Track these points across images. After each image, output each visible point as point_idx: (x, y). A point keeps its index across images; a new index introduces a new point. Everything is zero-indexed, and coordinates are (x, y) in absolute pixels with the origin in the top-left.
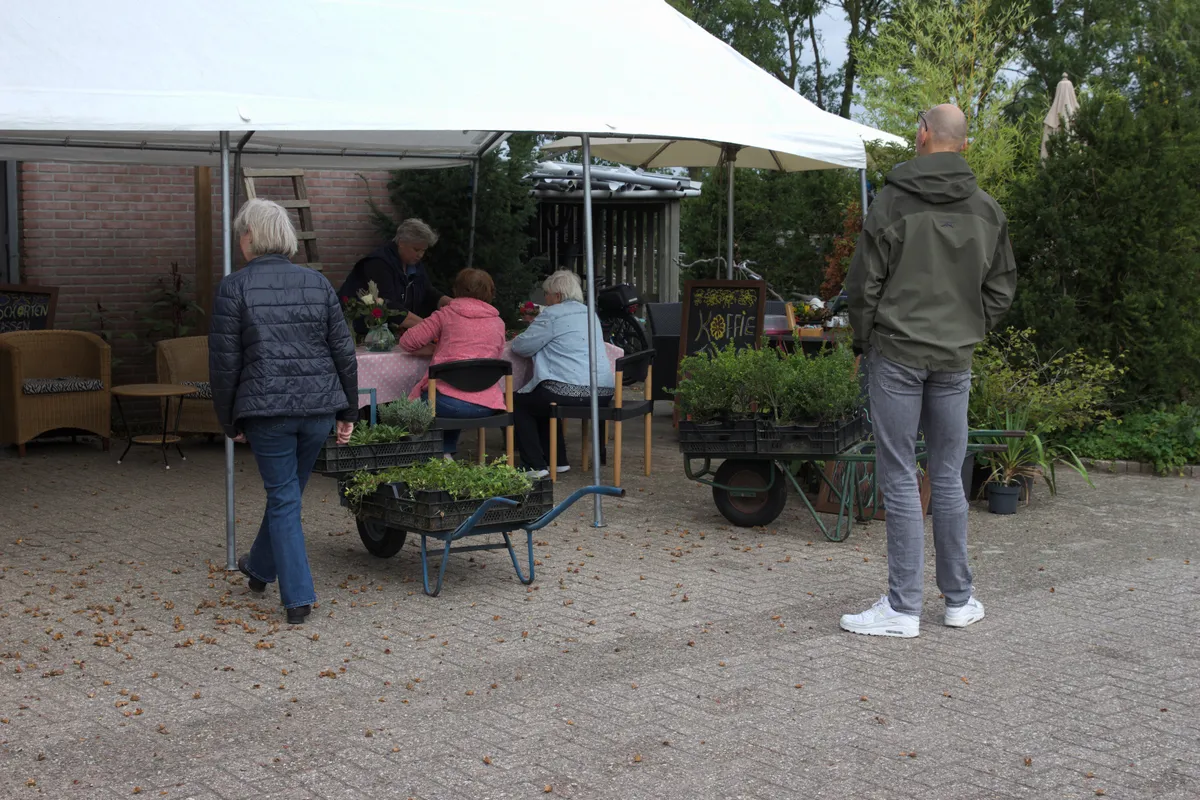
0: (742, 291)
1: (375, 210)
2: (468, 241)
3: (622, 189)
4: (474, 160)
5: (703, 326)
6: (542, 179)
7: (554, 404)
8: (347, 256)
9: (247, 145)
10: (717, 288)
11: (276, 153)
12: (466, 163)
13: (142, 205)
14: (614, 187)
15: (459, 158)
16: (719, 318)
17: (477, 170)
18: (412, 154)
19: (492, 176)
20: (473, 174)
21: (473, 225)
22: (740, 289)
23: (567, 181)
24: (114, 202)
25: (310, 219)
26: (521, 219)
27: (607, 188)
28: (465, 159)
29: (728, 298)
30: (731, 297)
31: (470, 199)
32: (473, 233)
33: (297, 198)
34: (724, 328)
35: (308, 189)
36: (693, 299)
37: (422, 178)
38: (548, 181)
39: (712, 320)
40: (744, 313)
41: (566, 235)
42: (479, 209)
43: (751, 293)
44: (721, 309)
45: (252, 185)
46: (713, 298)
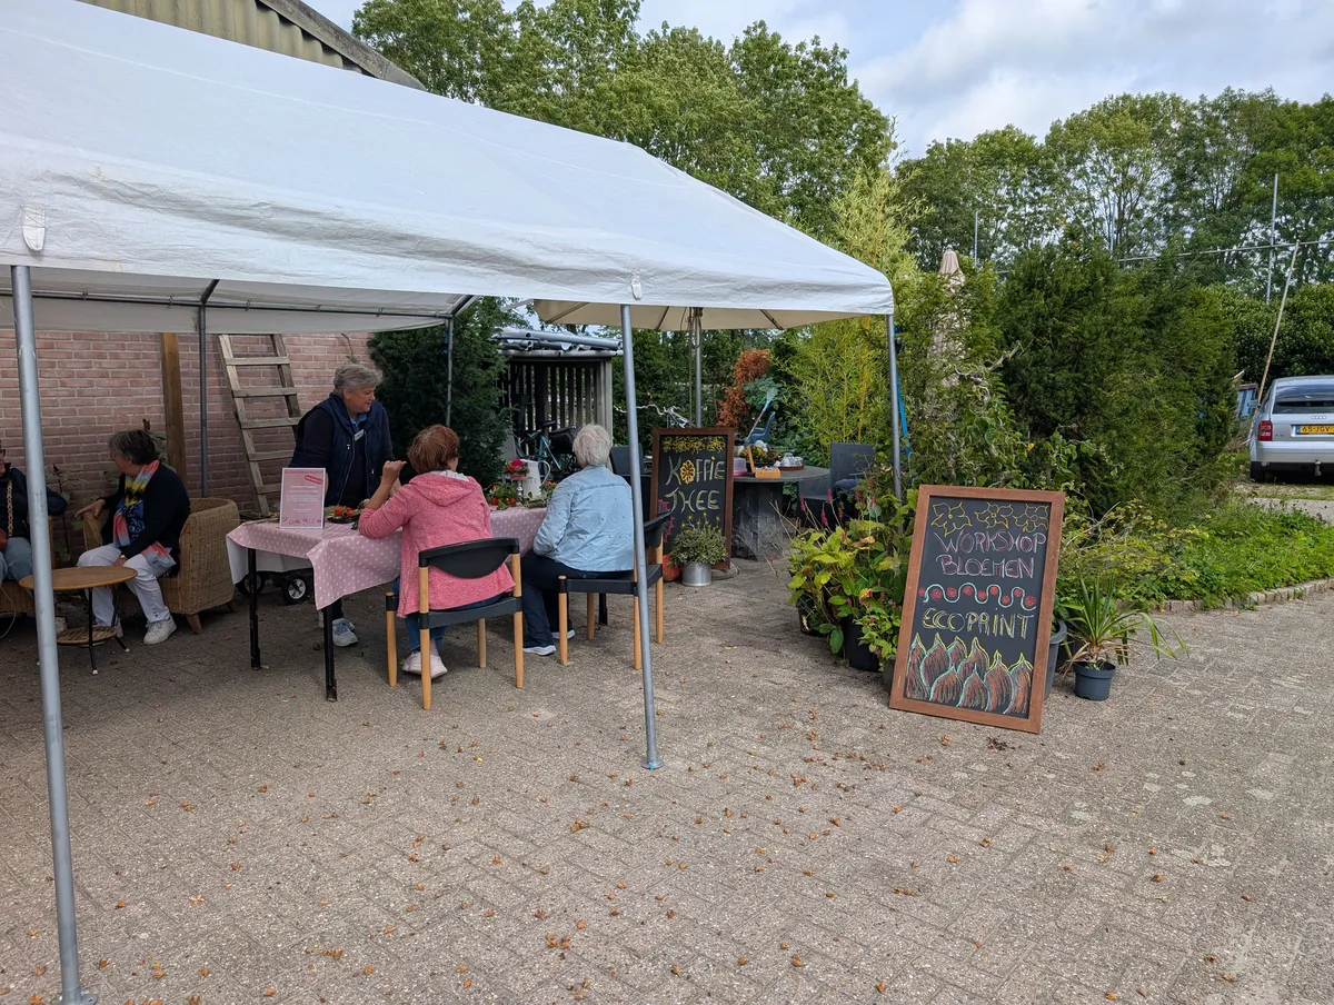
0: (710, 438)
2: (446, 394)
3: (570, 349)
4: (449, 319)
5: (673, 471)
6: (505, 339)
7: (563, 577)
9: (211, 299)
10: (685, 436)
11: (246, 308)
12: (441, 322)
13: (106, 363)
14: (566, 346)
15: (434, 316)
16: (688, 463)
17: (451, 330)
18: (388, 311)
19: (466, 335)
20: (448, 332)
21: (450, 379)
22: (707, 436)
23: (527, 342)
24: (74, 359)
25: (290, 375)
26: (493, 373)
27: (560, 348)
28: (440, 317)
29: (697, 445)
30: (701, 444)
31: (447, 355)
32: (450, 387)
33: (276, 355)
34: (694, 472)
35: (287, 346)
36: (661, 446)
37: (400, 336)
38: (510, 341)
39: (681, 465)
40: (713, 458)
41: (518, 387)
42: (455, 365)
43: (719, 440)
44: (689, 455)
45: (228, 342)
46: (682, 444)
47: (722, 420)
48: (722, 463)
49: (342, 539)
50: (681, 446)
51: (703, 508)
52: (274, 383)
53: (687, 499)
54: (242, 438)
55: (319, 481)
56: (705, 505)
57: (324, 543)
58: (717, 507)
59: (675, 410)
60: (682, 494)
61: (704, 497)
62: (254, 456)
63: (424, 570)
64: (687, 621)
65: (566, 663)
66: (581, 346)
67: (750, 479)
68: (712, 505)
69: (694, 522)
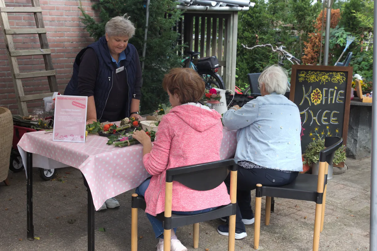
0: (334, 74)
1: (84, 14)
2: (144, 35)
3: (216, 6)
5: (305, 96)
7: (260, 185)
8: (66, 43)
14: (214, 4)
16: (317, 91)
21: (147, 25)
22: (332, 72)
25: (42, 20)
26: (172, 21)
29: (324, 78)
30: (327, 77)
31: (145, 9)
32: (146, 30)
33: (33, 6)
34: (321, 97)
36: (298, 77)
39: (312, 92)
40: (336, 88)
42: (151, 15)
43: (341, 75)
44: (319, 85)
46: (313, 77)
47: (306, 55)
48: (342, 91)
49: (104, 155)
50: (312, 78)
51: (327, 123)
52: (30, 25)
53: (315, 116)
54: (11, 62)
55: (82, 106)
56: (328, 120)
57: (91, 159)
58: (337, 123)
59: (283, 48)
60: (311, 112)
61: (328, 115)
62: (19, 75)
63: (170, 185)
64: (331, 211)
65: (258, 247)
66: (221, 3)
67: (358, 103)
68: (333, 121)
69: (319, 132)
